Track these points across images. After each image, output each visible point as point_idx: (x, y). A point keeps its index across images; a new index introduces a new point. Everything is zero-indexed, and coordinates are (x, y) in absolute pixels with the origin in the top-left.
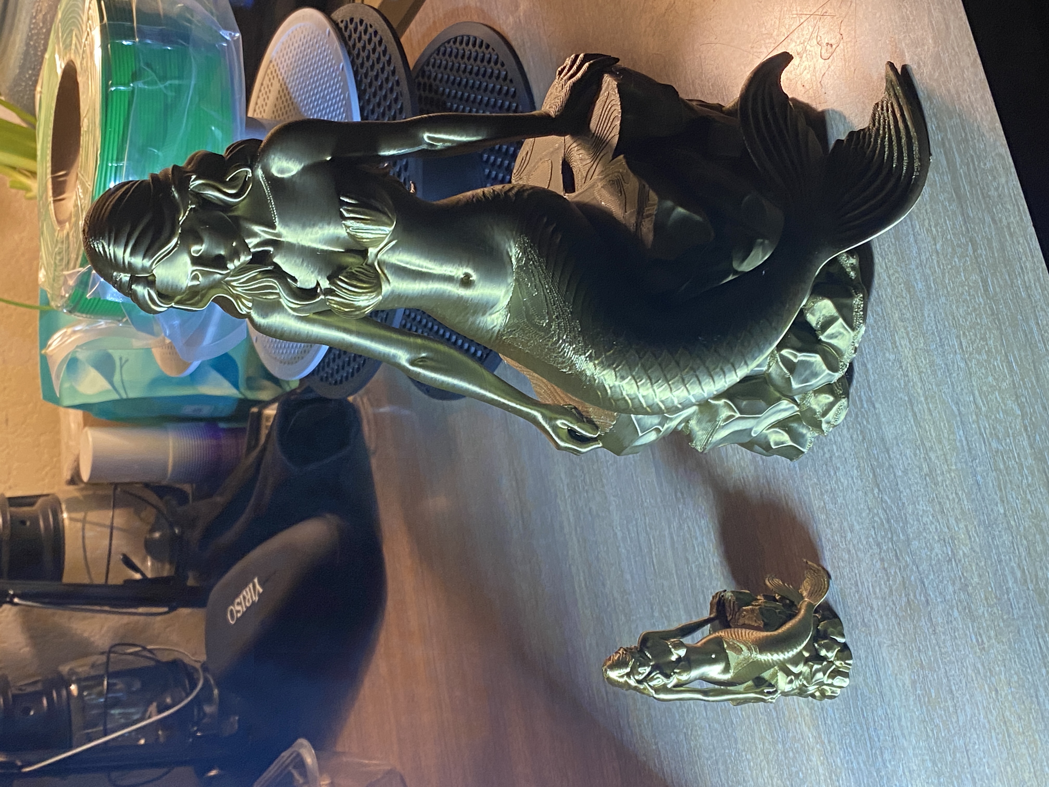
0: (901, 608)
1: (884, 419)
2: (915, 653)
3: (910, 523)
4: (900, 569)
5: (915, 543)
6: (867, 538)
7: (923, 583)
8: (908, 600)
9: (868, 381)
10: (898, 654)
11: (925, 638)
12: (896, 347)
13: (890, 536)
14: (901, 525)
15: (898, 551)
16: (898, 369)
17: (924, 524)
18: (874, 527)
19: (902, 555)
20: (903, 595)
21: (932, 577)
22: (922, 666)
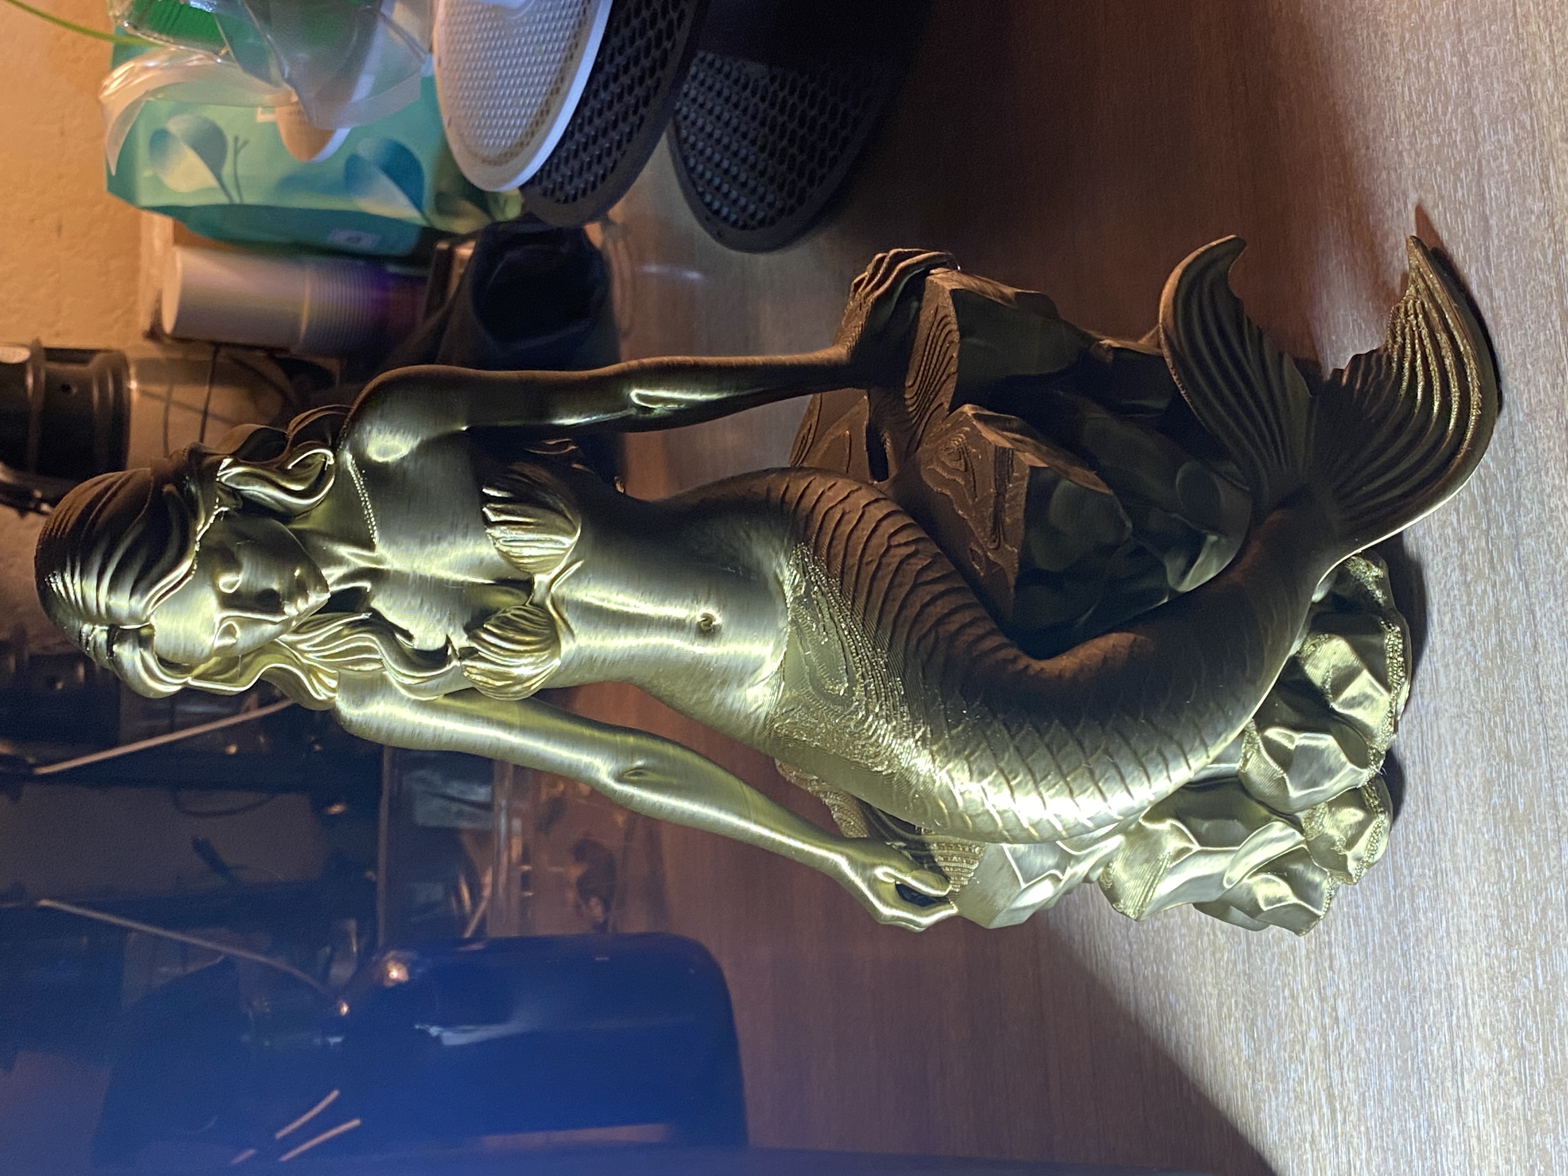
0: (1485, 654)
1: (1506, 320)
2: (1499, 733)
3: (1525, 506)
4: (1494, 586)
5: (1529, 543)
6: (1443, 526)
7: (1533, 612)
8: (1501, 641)
9: (1487, 250)
10: (1467, 732)
11: (1522, 709)
12: (1549, 189)
13: (1484, 526)
14: (1508, 508)
15: (1495, 554)
16: (1547, 229)
17: (1552, 510)
18: (1457, 510)
19: (1502, 561)
20: (1493, 631)
21: (1551, 603)
22: (1508, 756)
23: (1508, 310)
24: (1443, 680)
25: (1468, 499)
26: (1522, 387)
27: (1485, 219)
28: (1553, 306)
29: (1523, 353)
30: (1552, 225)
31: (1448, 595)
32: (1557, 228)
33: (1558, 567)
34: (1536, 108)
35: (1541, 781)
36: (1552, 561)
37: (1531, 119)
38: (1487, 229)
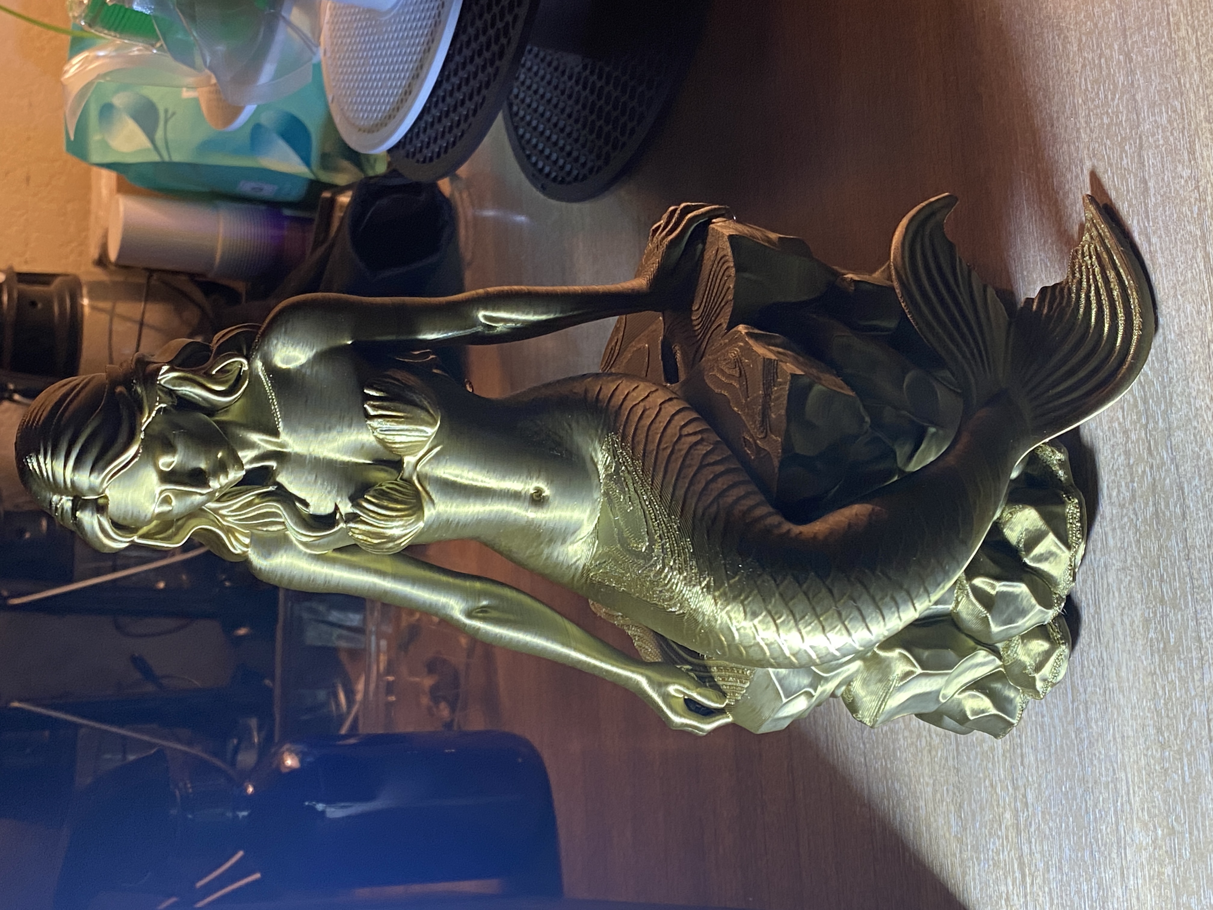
0: (1145, 520)
1: (1160, 260)
2: (1155, 582)
3: (1176, 407)
4: (1151, 467)
5: (1179, 436)
6: (1111, 421)
7: (1182, 489)
8: (1156, 510)
9: (1146, 205)
10: (1130, 582)
11: (1173, 564)
12: (1195, 159)
13: (1144, 421)
14: (1163, 407)
15: (1152, 443)
16: (1193, 190)
17: (1197, 409)
18: (1122, 408)
19: (1157, 449)
20: (1151, 503)
21: (1196, 482)
22: (1162, 601)
23: (1162, 253)
24: (1111, 542)
25: (1132, 400)
26: (1174, 313)
27: (1146, 183)
28: (1198, 250)
29: (1174, 287)
30: (1197, 187)
31: (1116, 474)
32: (1201, 189)
33: (1202, 453)
34: (1185, 96)
35: (1188, 620)
36: (1197, 449)
37: (1181, 104)
38: (1146, 189)
